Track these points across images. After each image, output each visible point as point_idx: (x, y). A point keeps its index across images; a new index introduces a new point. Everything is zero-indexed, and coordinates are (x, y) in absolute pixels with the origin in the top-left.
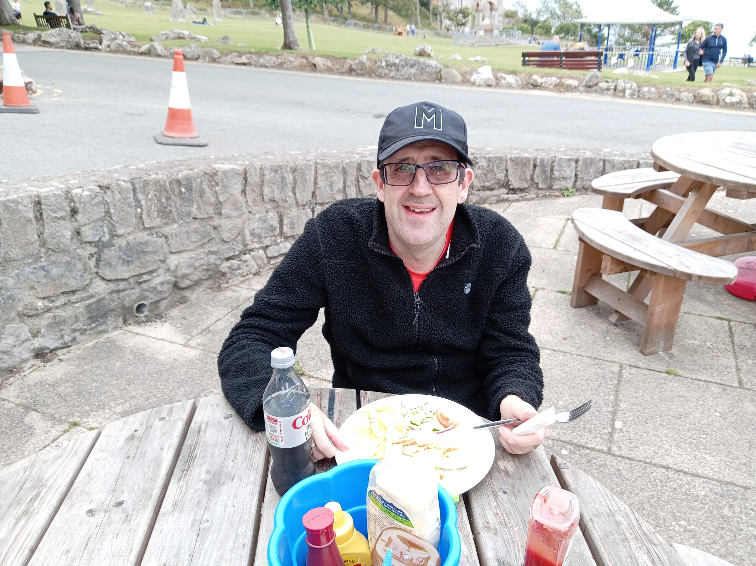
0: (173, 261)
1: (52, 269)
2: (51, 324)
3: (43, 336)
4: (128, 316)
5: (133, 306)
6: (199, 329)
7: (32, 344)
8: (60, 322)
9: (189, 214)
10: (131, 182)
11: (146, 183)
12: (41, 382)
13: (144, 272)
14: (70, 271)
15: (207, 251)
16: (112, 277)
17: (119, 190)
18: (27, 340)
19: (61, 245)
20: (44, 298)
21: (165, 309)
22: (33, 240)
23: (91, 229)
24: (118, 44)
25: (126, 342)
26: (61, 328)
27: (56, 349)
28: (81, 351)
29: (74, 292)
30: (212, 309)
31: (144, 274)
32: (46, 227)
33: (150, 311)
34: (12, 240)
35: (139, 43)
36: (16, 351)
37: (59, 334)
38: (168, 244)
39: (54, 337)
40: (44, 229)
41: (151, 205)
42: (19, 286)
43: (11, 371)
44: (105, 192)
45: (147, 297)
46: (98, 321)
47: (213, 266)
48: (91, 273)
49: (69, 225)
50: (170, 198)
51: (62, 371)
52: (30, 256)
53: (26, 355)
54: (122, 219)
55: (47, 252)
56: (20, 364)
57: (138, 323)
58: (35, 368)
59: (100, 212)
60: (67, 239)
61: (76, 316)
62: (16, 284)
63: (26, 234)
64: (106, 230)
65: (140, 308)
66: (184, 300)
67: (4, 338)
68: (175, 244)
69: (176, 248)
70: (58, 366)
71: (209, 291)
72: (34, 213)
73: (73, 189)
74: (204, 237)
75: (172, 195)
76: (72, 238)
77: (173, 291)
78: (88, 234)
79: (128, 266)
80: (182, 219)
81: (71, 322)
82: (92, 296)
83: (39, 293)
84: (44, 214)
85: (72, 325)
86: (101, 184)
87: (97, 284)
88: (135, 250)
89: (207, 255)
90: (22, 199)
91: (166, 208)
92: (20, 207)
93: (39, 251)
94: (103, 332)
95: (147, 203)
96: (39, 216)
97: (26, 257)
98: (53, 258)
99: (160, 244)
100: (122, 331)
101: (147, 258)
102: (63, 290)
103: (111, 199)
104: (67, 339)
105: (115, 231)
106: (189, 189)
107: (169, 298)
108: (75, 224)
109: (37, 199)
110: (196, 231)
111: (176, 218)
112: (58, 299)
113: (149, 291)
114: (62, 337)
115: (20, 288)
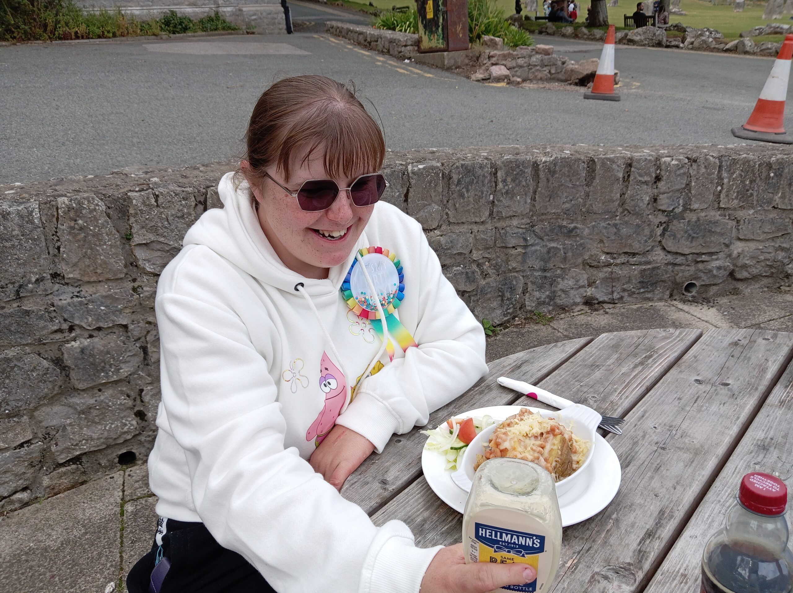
0: (738, 247)
1: (623, 228)
2: (607, 278)
3: (596, 288)
4: (675, 291)
5: (683, 283)
6: (749, 323)
7: (586, 291)
8: (615, 279)
9: (769, 202)
10: (719, 159)
11: (735, 161)
12: (587, 325)
13: (705, 252)
14: (638, 234)
15: (777, 246)
16: (673, 249)
17: (706, 164)
18: (583, 287)
19: (637, 209)
20: (608, 253)
21: (713, 295)
22: (615, 199)
23: (668, 198)
24: (703, 40)
25: (669, 313)
26: (614, 284)
27: (604, 302)
28: (625, 310)
29: (634, 254)
30: (766, 308)
31: (704, 254)
32: (629, 189)
33: (697, 292)
34: (599, 194)
35: (726, 40)
36: (572, 292)
37: (611, 290)
38: (738, 230)
39: (605, 291)
40: (627, 190)
41: (733, 185)
42: (591, 237)
43: (564, 309)
44: (691, 165)
45: (700, 278)
46: (647, 288)
47: (779, 263)
48: (655, 241)
49: (649, 190)
50: (755, 181)
51: (606, 321)
52: (607, 212)
53: (578, 300)
54: (700, 194)
55: (623, 212)
56: (572, 306)
57: (684, 301)
58: (583, 312)
59: (682, 184)
60: (644, 204)
61: (629, 277)
62: (590, 235)
63: (611, 191)
64: (681, 202)
65: (690, 286)
66: (735, 292)
67: (567, 279)
68: (745, 231)
69: (745, 235)
70: (602, 317)
71: (766, 289)
72: (623, 174)
73: (664, 157)
74: (779, 230)
75: (758, 179)
76: (648, 204)
77: (727, 280)
78: (664, 203)
79: (691, 242)
80: (761, 206)
81: (624, 281)
82: (649, 263)
83: (605, 247)
84: (631, 176)
85: (624, 285)
86: (690, 156)
87: (657, 253)
88: (703, 227)
89: (777, 250)
90: (618, 159)
91: (748, 190)
92: (614, 166)
93: (617, 210)
94: (649, 299)
95: (729, 182)
96: (626, 177)
97: (605, 213)
98: (626, 219)
99: (729, 227)
100: (667, 304)
101: (712, 238)
102: (626, 250)
103: (695, 173)
104: (616, 296)
105: (690, 205)
106: (779, 175)
107: (721, 285)
108: (656, 190)
109: (629, 161)
110: (772, 222)
111: (755, 203)
112: (618, 258)
113: (704, 273)
114: (613, 292)
115: (591, 239)
